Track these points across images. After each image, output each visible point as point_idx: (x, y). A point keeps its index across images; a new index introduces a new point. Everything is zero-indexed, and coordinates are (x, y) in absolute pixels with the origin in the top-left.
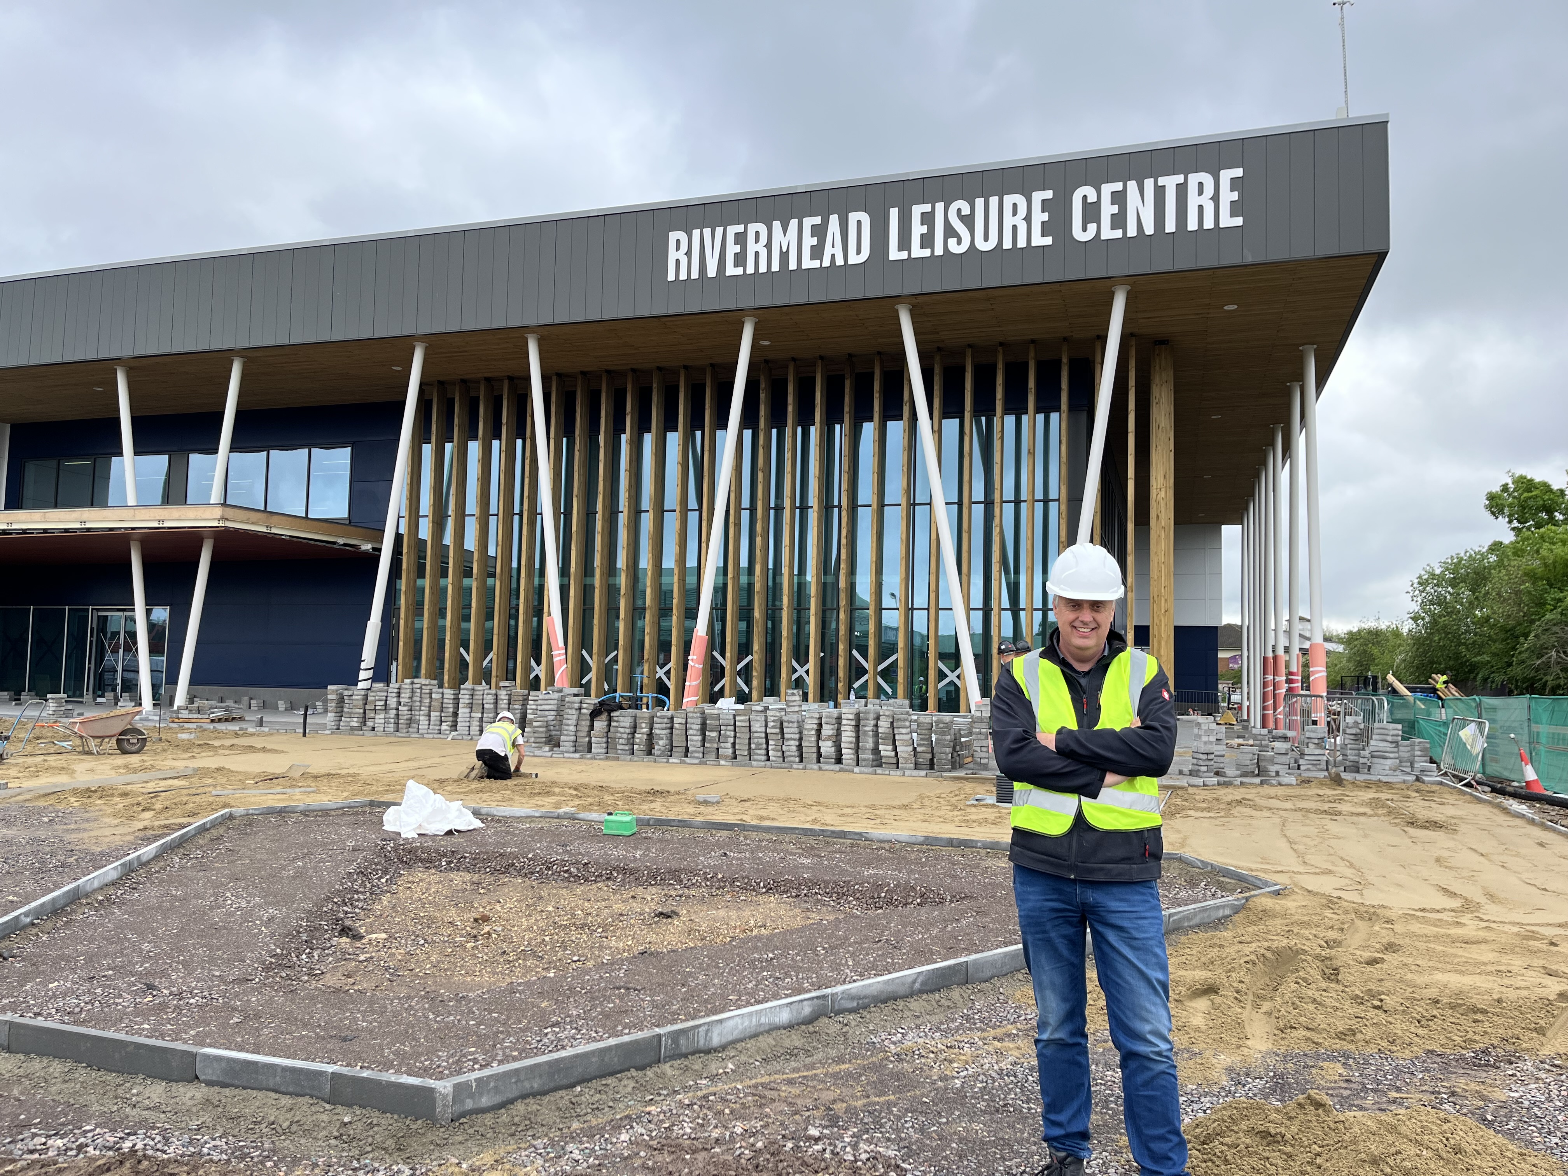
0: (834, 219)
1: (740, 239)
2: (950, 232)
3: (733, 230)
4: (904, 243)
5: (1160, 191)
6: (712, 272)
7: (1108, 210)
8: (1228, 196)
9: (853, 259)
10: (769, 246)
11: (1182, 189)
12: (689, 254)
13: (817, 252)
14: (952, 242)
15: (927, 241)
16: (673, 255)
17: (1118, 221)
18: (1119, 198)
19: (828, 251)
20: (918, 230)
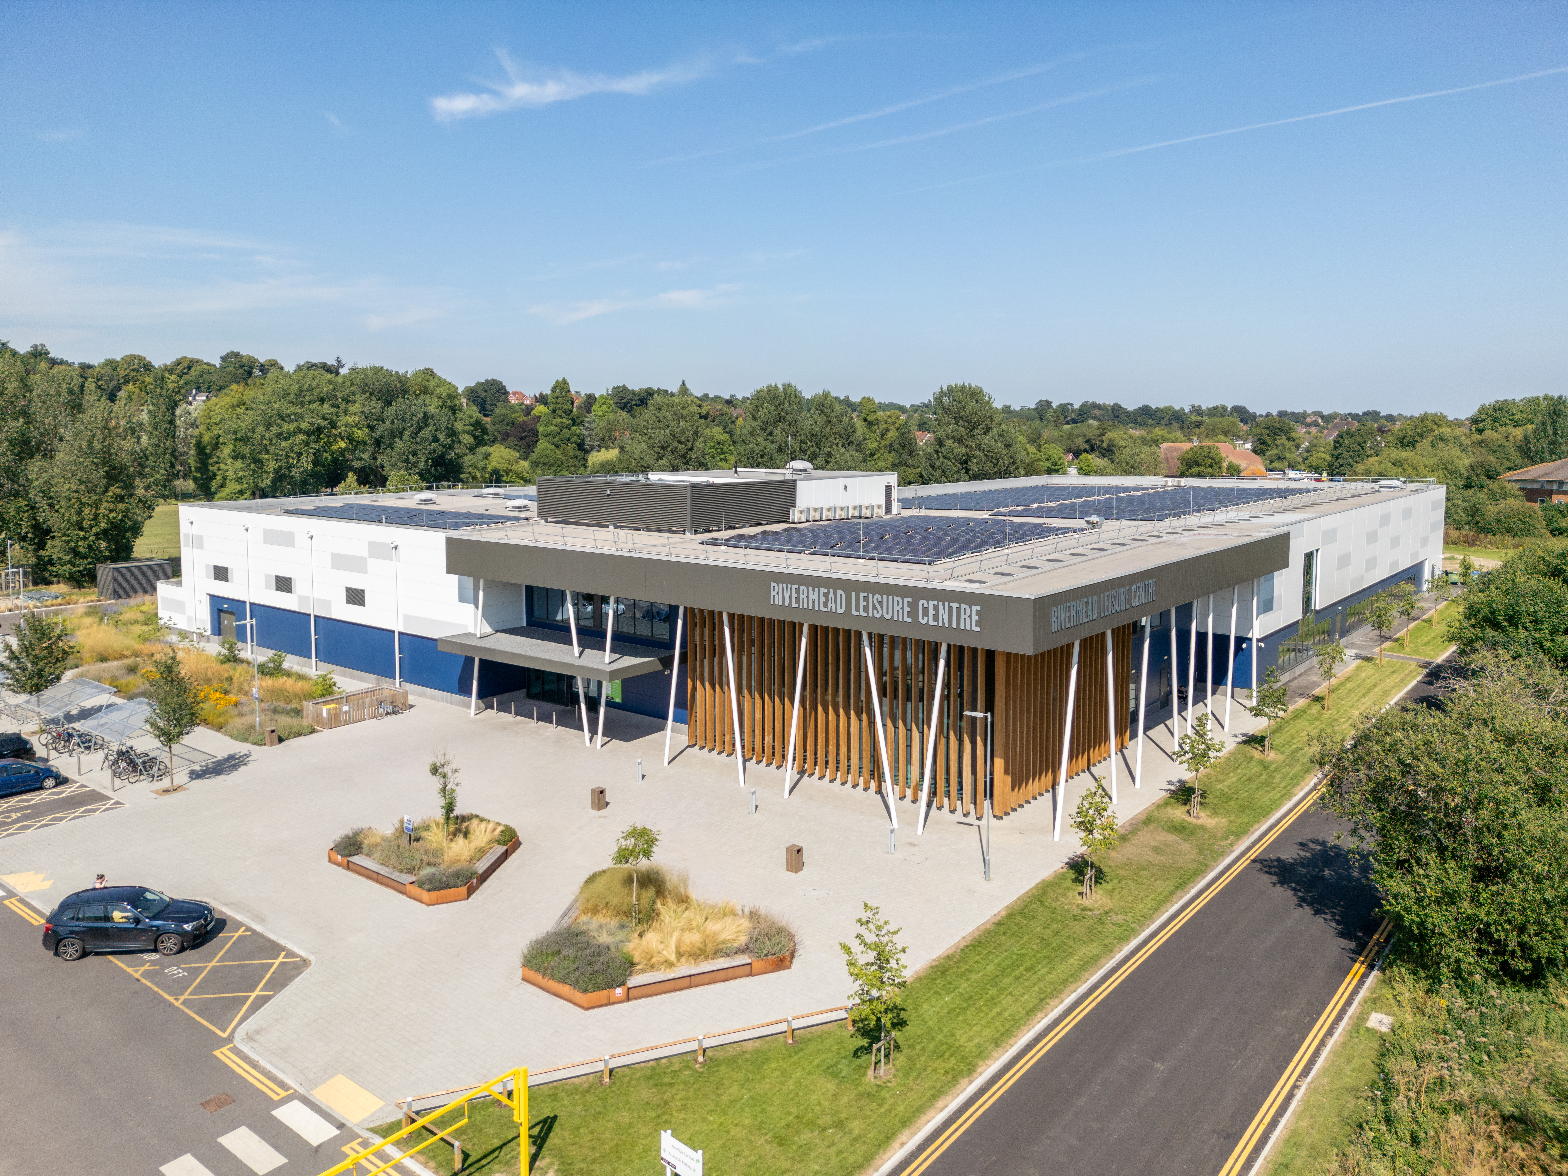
0: (831, 591)
1: (797, 591)
2: (874, 608)
3: (795, 587)
4: (858, 609)
5: (950, 608)
6: (787, 604)
7: (932, 612)
8: (975, 618)
9: (839, 611)
10: (808, 597)
11: (958, 609)
12: (778, 593)
13: (826, 604)
14: (875, 612)
15: (866, 609)
16: (772, 593)
17: (936, 618)
18: (936, 607)
19: (830, 605)
20: (863, 604)
